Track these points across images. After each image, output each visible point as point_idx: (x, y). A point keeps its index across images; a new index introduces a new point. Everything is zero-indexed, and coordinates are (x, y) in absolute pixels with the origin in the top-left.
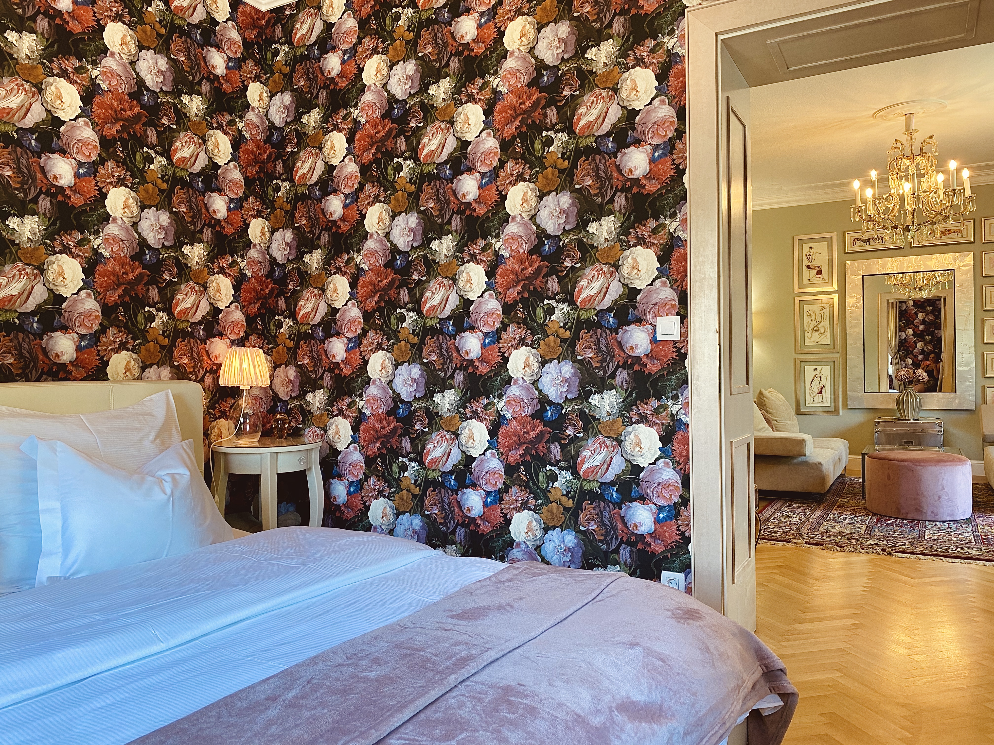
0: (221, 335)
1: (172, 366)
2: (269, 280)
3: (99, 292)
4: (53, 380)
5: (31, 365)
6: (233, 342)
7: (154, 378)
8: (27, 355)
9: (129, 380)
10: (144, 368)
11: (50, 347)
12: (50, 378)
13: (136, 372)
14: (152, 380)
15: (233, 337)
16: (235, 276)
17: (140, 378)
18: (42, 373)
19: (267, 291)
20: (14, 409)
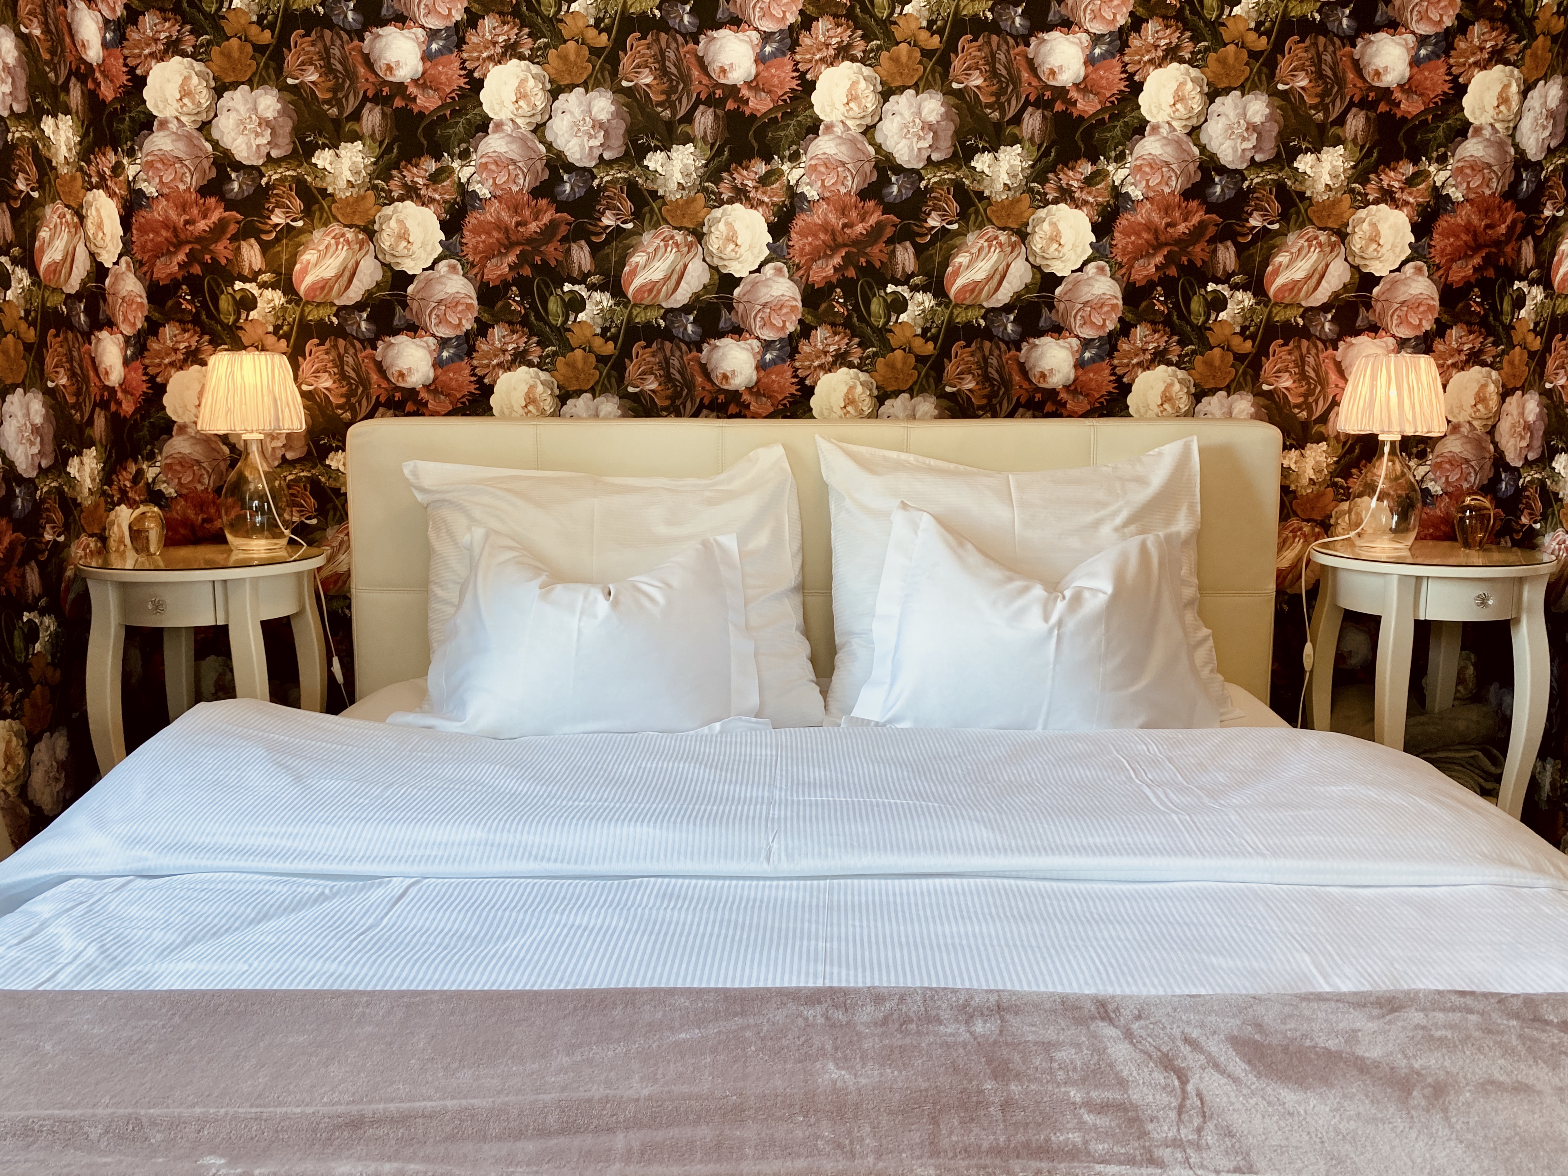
0: (1374, 329)
1: (1258, 393)
2: (1509, 204)
3: (1120, 264)
4: (1034, 417)
5: (1001, 393)
6: (1402, 344)
7: (1218, 414)
8: (996, 376)
9: (1169, 417)
10: (1198, 395)
11: (1032, 361)
12: (1031, 412)
13: (1184, 403)
14: (1214, 418)
15: (1404, 332)
16: (1419, 204)
17: (1190, 414)
18: (1018, 405)
19: (1503, 229)
20: (927, 461)
